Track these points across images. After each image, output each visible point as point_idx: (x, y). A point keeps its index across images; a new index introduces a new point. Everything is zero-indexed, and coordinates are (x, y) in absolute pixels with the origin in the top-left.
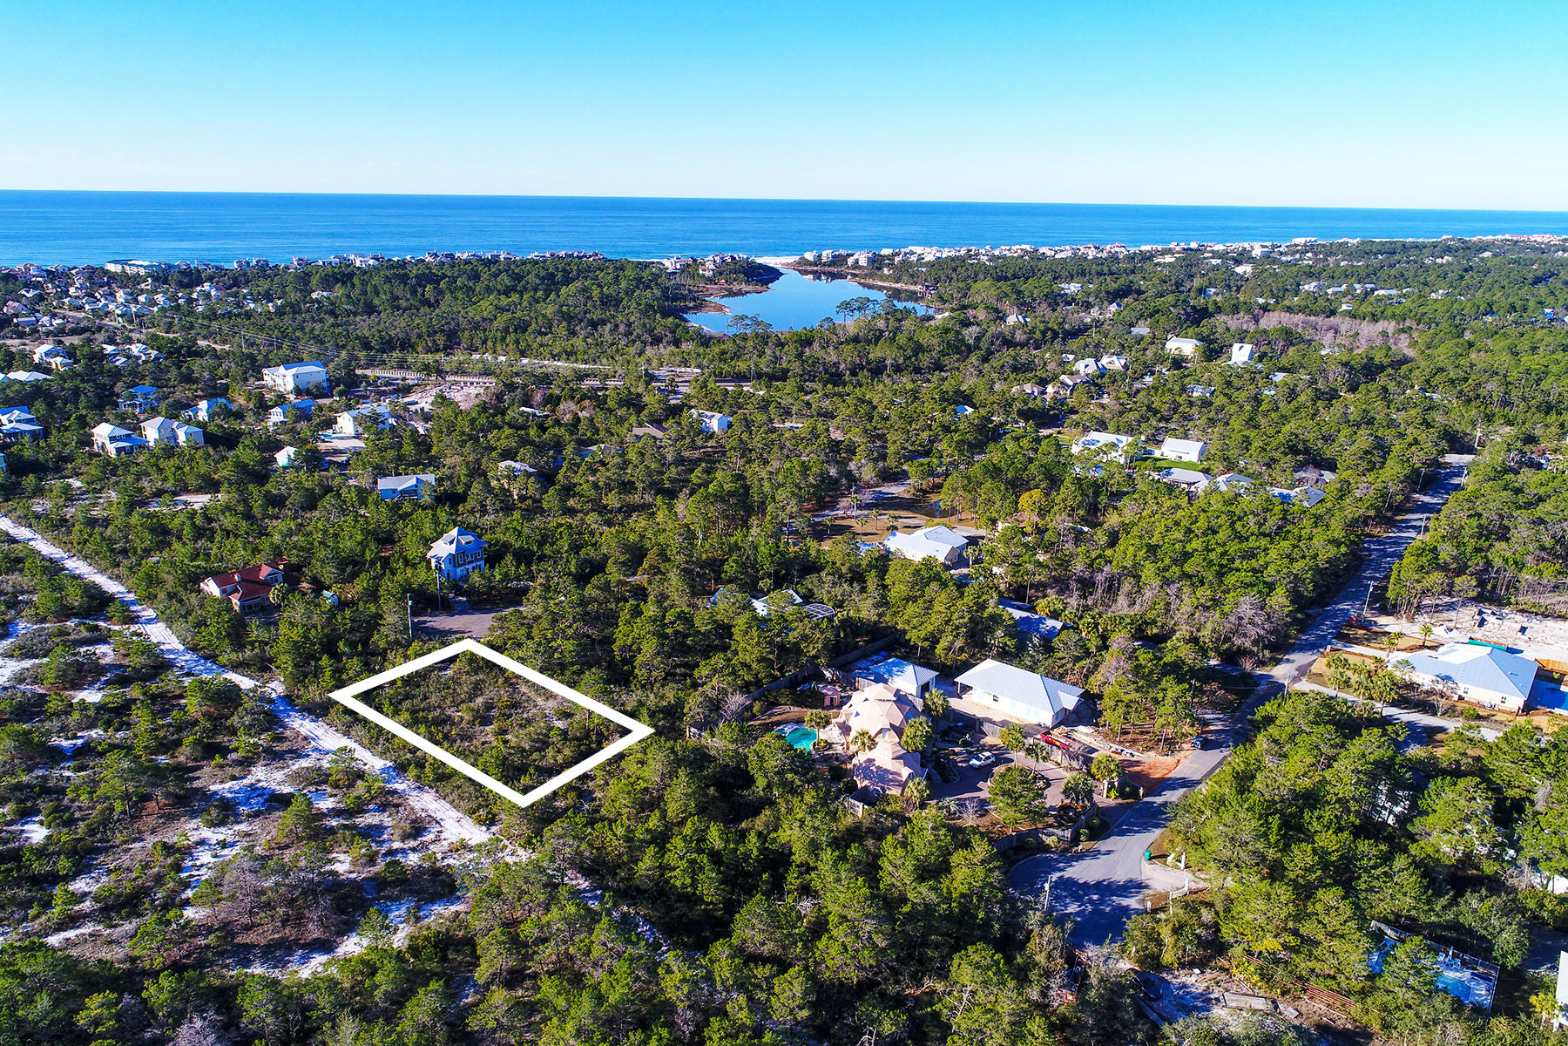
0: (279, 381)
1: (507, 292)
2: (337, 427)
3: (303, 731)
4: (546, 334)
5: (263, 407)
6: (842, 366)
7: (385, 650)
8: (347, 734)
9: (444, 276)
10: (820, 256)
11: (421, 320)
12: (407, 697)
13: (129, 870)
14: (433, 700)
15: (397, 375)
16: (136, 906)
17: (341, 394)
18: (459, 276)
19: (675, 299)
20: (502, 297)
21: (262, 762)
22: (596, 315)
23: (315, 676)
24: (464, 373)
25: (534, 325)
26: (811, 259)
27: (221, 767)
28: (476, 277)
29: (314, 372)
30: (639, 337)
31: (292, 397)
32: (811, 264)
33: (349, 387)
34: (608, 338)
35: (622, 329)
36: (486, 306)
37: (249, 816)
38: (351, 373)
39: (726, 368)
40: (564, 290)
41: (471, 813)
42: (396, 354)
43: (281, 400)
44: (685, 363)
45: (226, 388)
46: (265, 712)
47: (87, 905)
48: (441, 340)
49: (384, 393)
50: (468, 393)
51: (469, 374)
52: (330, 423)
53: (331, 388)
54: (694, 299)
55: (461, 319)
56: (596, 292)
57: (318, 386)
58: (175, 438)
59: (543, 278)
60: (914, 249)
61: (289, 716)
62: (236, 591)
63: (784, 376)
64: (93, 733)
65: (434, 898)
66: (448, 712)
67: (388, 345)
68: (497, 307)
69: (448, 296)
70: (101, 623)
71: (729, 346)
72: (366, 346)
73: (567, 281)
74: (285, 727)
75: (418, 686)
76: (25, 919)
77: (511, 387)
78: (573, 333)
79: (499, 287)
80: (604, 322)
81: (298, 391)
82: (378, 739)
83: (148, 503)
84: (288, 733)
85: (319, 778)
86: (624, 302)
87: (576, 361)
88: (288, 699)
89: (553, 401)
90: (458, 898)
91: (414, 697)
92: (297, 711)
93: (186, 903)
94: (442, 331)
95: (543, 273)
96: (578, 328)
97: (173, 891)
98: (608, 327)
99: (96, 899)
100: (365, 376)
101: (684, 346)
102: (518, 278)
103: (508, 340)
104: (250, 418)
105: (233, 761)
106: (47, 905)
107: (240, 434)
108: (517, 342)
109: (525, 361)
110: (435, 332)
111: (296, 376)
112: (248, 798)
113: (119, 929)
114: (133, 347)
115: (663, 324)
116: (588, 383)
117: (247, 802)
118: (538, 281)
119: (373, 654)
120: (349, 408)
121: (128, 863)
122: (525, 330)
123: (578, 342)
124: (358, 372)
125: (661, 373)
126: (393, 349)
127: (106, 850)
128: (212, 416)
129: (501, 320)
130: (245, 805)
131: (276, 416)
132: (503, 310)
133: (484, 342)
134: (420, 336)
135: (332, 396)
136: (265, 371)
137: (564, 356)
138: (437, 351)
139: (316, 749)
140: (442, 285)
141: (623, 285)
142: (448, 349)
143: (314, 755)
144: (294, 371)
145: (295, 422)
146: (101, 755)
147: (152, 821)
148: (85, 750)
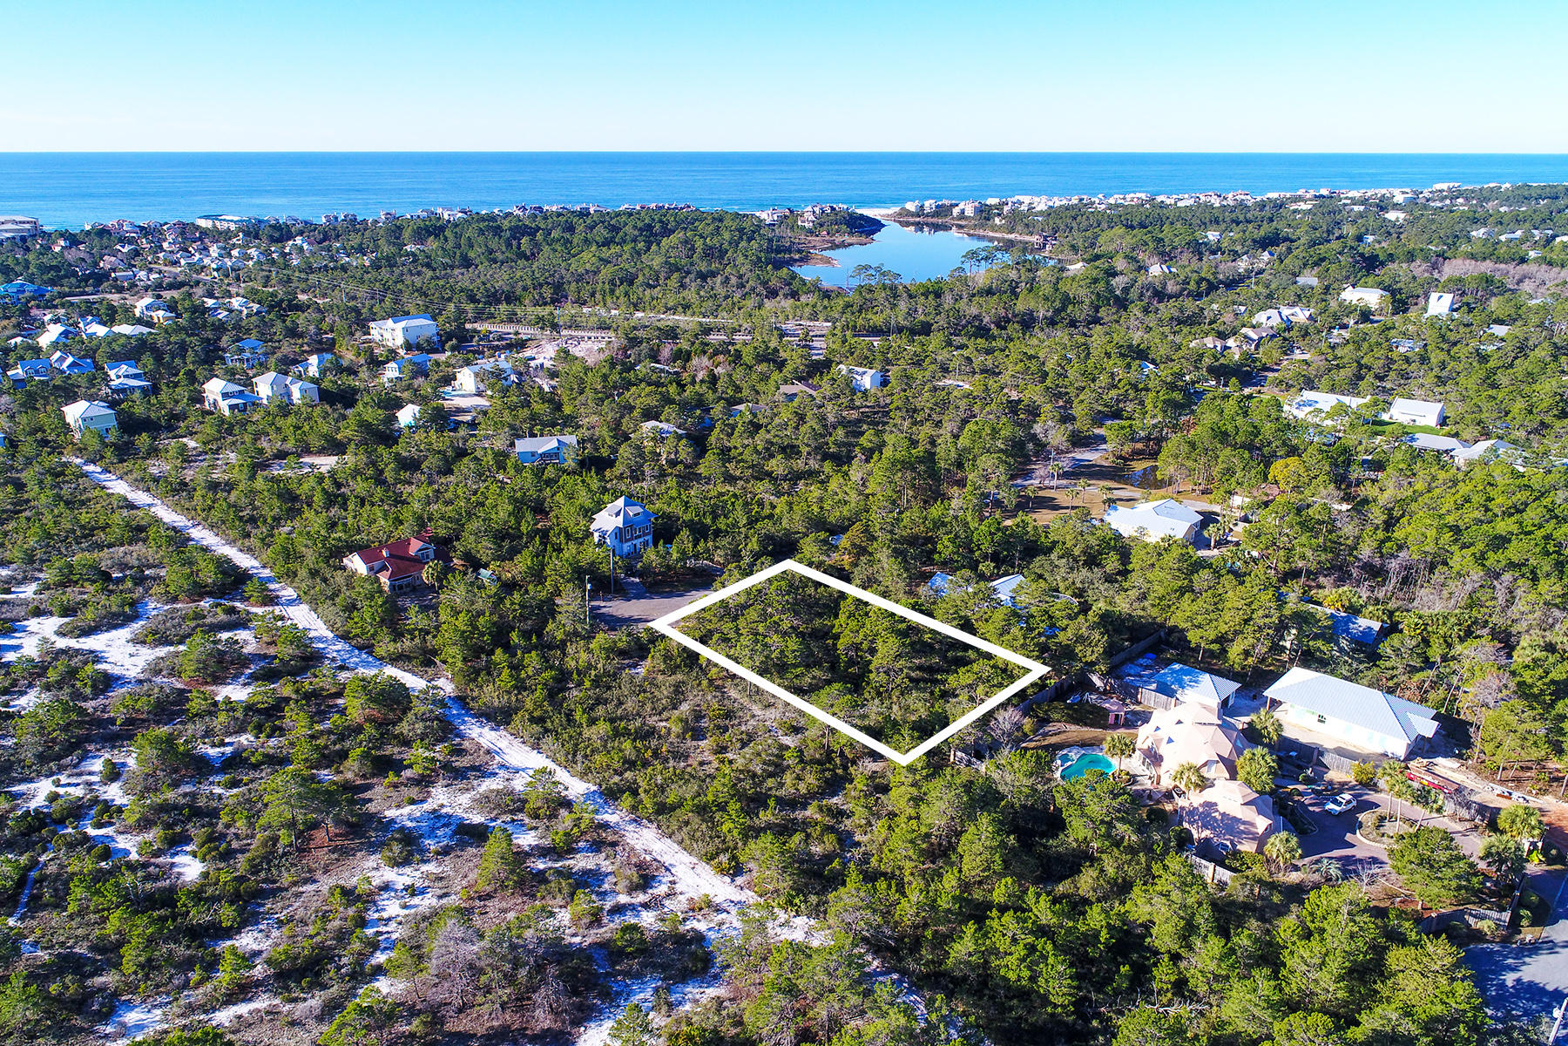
0: (387, 335)
1: (607, 243)
2: (456, 383)
3: (485, 743)
4: (655, 287)
5: (376, 364)
6: (986, 320)
7: (564, 643)
8: (536, 747)
9: (539, 229)
10: (922, 206)
11: (522, 273)
12: (599, 701)
13: (303, 922)
14: (630, 705)
15: (509, 329)
16: (318, 974)
17: (453, 349)
18: (553, 228)
19: (778, 251)
20: (604, 249)
21: (441, 782)
22: (703, 267)
23: (489, 674)
24: (578, 327)
25: (641, 278)
26: (913, 209)
27: (395, 786)
28: (570, 228)
29: (423, 325)
30: (753, 289)
31: (402, 352)
33: (460, 341)
34: (721, 291)
35: (734, 280)
36: (588, 258)
37: (438, 853)
38: (461, 327)
39: (860, 322)
40: (665, 241)
41: (710, 858)
42: (503, 307)
43: (392, 354)
44: (814, 317)
45: (333, 342)
46: (437, 718)
47: (259, 971)
48: (547, 292)
49: (497, 348)
50: (591, 348)
51: (584, 329)
52: (449, 380)
53: (443, 343)
54: (799, 252)
55: (564, 272)
56: (699, 244)
57: (428, 341)
58: (289, 395)
59: (641, 229)
60: (1021, 198)
61: (464, 722)
62: (384, 568)
63: (926, 329)
64: (245, 739)
65: (685, 976)
66: (652, 721)
67: (494, 298)
68: (601, 259)
69: (546, 248)
70: (238, 604)
71: (853, 297)
72: (472, 299)
73: (667, 232)
74: (462, 737)
75: (609, 688)
76: (186, 985)
77: (634, 342)
78: (683, 286)
79: (597, 238)
80: (713, 274)
81: (408, 346)
82: (575, 755)
83: (269, 466)
84: (466, 744)
85: (515, 804)
86: (729, 253)
87: (693, 314)
88: (461, 700)
89: (683, 356)
90: (716, 977)
91: (606, 702)
92: (474, 716)
93: (379, 970)
94: (548, 284)
95: (640, 224)
96: (688, 280)
97: (360, 954)
98: (719, 279)
99: (269, 962)
100: (475, 331)
101: (803, 299)
102: (615, 229)
103: (617, 293)
104: (364, 374)
105: (408, 779)
106: (211, 966)
107: (355, 391)
108: (626, 294)
109: (639, 315)
110: (541, 286)
111: (406, 330)
112: (433, 829)
113: (301, 1006)
114: (233, 300)
115: (776, 276)
116: (714, 338)
117: (432, 833)
118: (636, 233)
119: (550, 647)
120: (468, 363)
121: (300, 913)
122: (631, 283)
123: (690, 295)
124: (468, 326)
125: (789, 326)
126: (498, 302)
127: (274, 893)
128: (323, 372)
129: (606, 272)
130: (429, 837)
131: (391, 371)
132: (607, 262)
133: (593, 295)
134: (525, 289)
135: (444, 351)
136: (372, 324)
137: (680, 309)
138: (545, 304)
139: (502, 766)
140: (539, 236)
141: (727, 236)
142: (558, 298)
143: (502, 773)
144: (403, 324)
145: (412, 378)
146: (255, 767)
147: (323, 856)
148: (236, 761)
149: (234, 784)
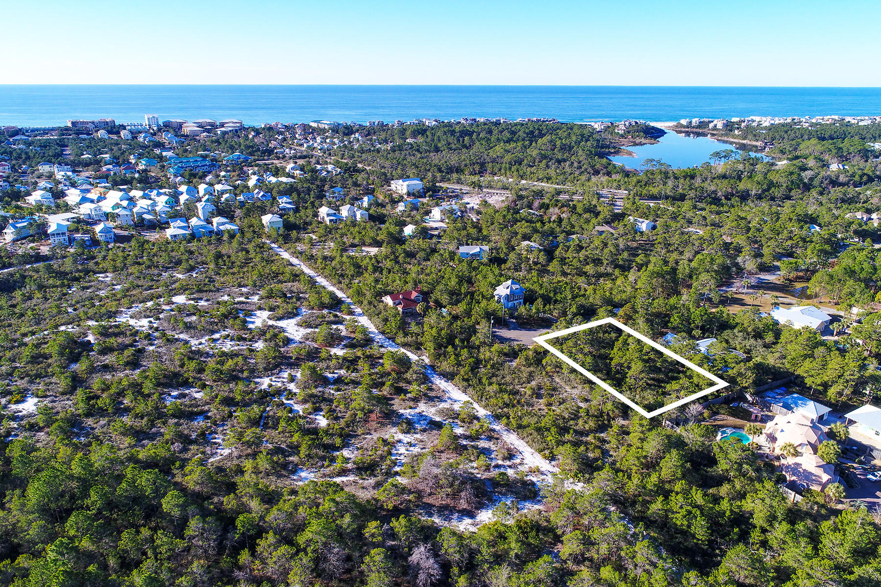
0: (399, 188)
1: (509, 141)
2: (432, 215)
3: (442, 387)
4: (533, 167)
5: (394, 202)
6: (719, 194)
7: (479, 346)
8: (464, 392)
9: (474, 132)
10: (691, 122)
11: (464, 156)
12: (494, 375)
14: (508, 379)
15: (457, 187)
16: (373, 470)
17: (430, 196)
18: (481, 132)
19: (602, 147)
20: (507, 145)
22: (559, 156)
23: (445, 356)
24: (492, 187)
25: (525, 161)
26: (685, 124)
27: (404, 400)
28: (491, 132)
29: (416, 184)
30: (586, 170)
31: (406, 197)
32: (684, 127)
33: (433, 192)
34: (568, 170)
35: (576, 164)
36: (499, 149)
37: (421, 431)
38: (434, 185)
39: (644, 191)
40: (540, 141)
41: (540, 451)
42: (455, 175)
43: (401, 198)
44: (618, 187)
45: (374, 190)
46: (422, 373)
47: (350, 466)
48: (477, 168)
49: (451, 197)
50: (498, 199)
51: (494, 189)
52: (428, 213)
53: (425, 193)
54: (614, 148)
55: (486, 156)
56: (558, 143)
57: (418, 192)
58: (355, 216)
59: (527, 134)
60: (753, 118)
61: (433, 377)
62: (400, 303)
63: (682, 198)
64: (343, 372)
65: (525, 499)
66: (517, 387)
67: (450, 170)
68: (505, 150)
69: (477, 143)
70: (338, 313)
71: (642, 176)
72: (440, 170)
73: (542, 135)
74: (432, 383)
75: (499, 370)
76: (323, 466)
77: (520, 197)
78: (548, 167)
79: (504, 138)
80: (565, 161)
81: (409, 194)
82: (482, 397)
83: (348, 250)
84: (434, 386)
85: (454, 415)
86: (575, 148)
87: (552, 183)
88: (432, 367)
89: (545, 207)
90: (538, 501)
91: (497, 376)
92: (438, 374)
93: (397, 474)
94: (477, 163)
95: (527, 131)
96: (550, 163)
97: (390, 466)
98: (568, 163)
99: (354, 463)
100: (441, 187)
101: (614, 176)
102: (514, 133)
103: (513, 169)
104: (388, 207)
105: (409, 398)
106: (332, 460)
107: (385, 216)
108: (518, 170)
109: (523, 182)
110: (474, 164)
111: (408, 186)
112: (419, 420)
113: (366, 481)
114: (329, 166)
115: (599, 163)
116: (562, 197)
117: (419, 422)
118: (525, 135)
119: (473, 348)
120: (437, 205)
121: (366, 446)
122: (520, 164)
123: (552, 172)
124: (437, 184)
126: (453, 172)
127: (355, 436)
128: (370, 205)
129: (508, 158)
130: (418, 424)
131: (401, 207)
132: (508, 151)
133: (500, 170)
134: (466, 165)
135: (425, 197)
136: (392, 182)
137: (545, 180)
138: (475, 174)
139: (449, 398)
140: (474, 136)
141: (574, 138)
142: (481, 173)
144: (407, 183)
145: (411, 211)
146: (347, 384)
147: (374, 425)
148: (339, 381)
149: (338, 390)
